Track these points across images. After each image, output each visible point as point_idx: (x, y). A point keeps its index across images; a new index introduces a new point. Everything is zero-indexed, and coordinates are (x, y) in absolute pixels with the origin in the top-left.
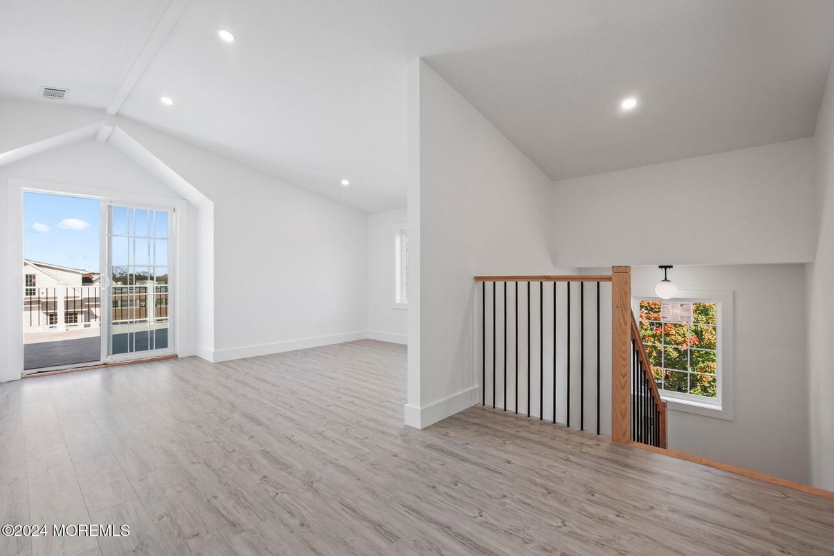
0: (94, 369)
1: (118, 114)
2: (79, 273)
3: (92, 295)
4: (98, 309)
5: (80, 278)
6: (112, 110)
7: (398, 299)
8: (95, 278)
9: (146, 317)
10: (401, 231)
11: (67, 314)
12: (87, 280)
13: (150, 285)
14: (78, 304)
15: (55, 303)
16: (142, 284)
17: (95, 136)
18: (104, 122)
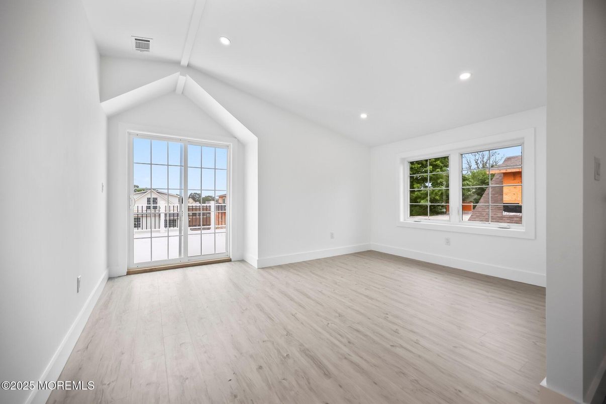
1: (189, 66)
6: (184, 62)
7: (402, 220)
9: (210, 225)
10: (404, 159)
13: (212, 204)
16: (208, 203)
17: (174, 90)
18: (179, 73)
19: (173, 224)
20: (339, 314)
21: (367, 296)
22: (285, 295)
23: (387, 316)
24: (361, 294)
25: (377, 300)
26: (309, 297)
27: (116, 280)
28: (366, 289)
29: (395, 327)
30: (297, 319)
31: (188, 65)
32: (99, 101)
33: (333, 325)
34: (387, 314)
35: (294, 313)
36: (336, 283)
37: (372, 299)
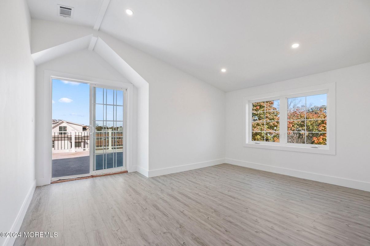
0: (86, 178)
2: (81, 126)
3: (86, 135)
4: (88, 141)
5: (82, 128)
6: (96, 27)
7: (247, 142)
8: (87, 128)
10: (249, 101)
11: (76, 142)
12: (84, 129)
14: (80, 139)
15: (71, 138)
17: (87, 47)
18: (92, 34)
19: (79, 145)
20: (214, 210)
21: (231, 196)
22: (173, 197)
23: (248, 210)
24: (226, 195)
25: (237, 199)
26: (190, 198)
27: (43, 188)
28: (229, 191)
29: (255, 218)
30: (185, 215)
31: (99, 30)
32: (30, 53)
33: (212, 218)
34: (247, 209)
35: (182, 210)
36: (207, 188)
37: (234, 198)
